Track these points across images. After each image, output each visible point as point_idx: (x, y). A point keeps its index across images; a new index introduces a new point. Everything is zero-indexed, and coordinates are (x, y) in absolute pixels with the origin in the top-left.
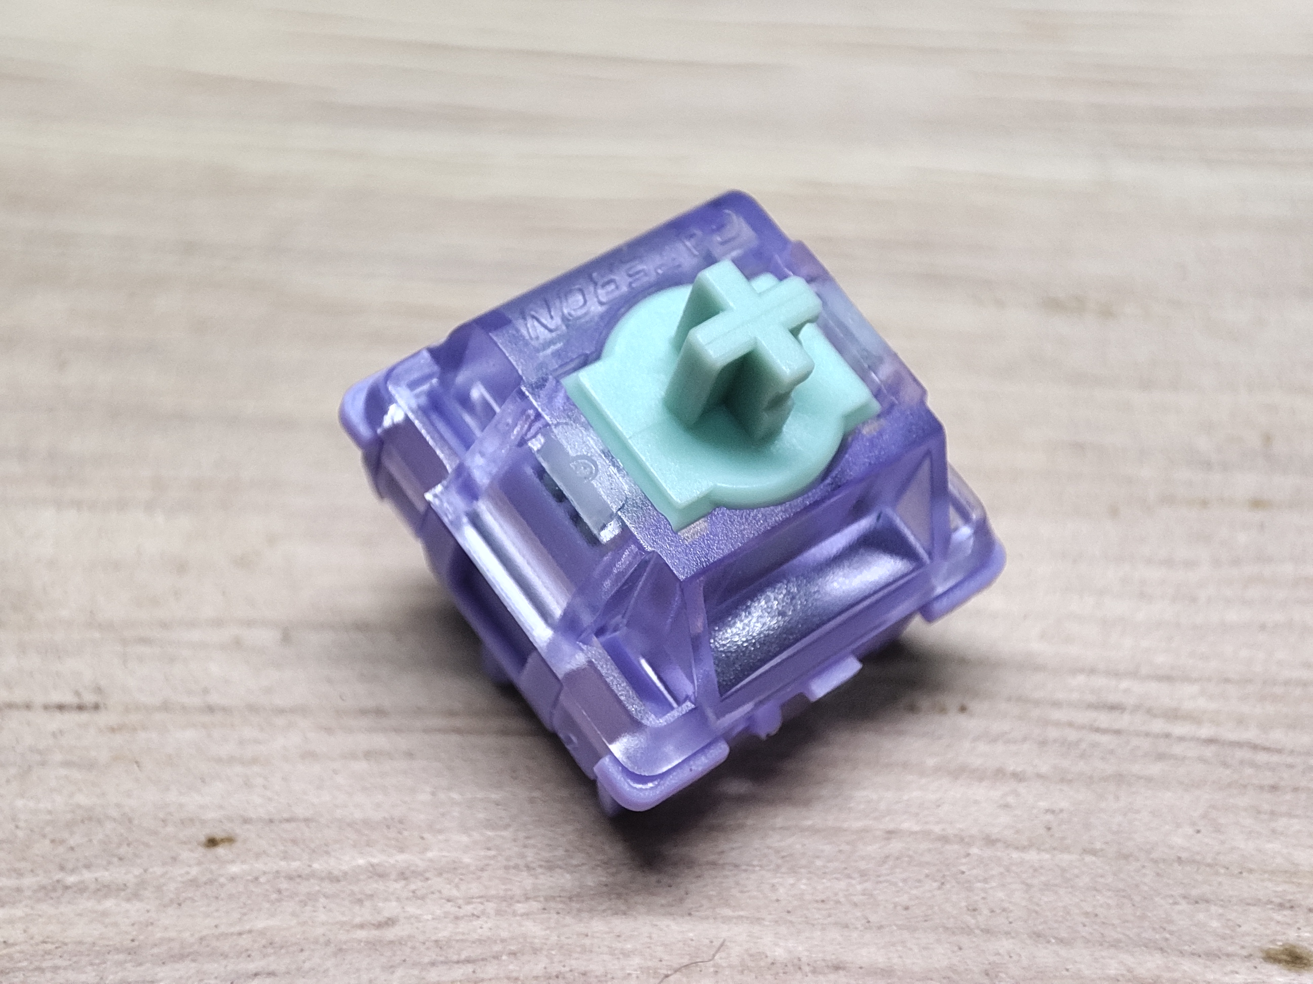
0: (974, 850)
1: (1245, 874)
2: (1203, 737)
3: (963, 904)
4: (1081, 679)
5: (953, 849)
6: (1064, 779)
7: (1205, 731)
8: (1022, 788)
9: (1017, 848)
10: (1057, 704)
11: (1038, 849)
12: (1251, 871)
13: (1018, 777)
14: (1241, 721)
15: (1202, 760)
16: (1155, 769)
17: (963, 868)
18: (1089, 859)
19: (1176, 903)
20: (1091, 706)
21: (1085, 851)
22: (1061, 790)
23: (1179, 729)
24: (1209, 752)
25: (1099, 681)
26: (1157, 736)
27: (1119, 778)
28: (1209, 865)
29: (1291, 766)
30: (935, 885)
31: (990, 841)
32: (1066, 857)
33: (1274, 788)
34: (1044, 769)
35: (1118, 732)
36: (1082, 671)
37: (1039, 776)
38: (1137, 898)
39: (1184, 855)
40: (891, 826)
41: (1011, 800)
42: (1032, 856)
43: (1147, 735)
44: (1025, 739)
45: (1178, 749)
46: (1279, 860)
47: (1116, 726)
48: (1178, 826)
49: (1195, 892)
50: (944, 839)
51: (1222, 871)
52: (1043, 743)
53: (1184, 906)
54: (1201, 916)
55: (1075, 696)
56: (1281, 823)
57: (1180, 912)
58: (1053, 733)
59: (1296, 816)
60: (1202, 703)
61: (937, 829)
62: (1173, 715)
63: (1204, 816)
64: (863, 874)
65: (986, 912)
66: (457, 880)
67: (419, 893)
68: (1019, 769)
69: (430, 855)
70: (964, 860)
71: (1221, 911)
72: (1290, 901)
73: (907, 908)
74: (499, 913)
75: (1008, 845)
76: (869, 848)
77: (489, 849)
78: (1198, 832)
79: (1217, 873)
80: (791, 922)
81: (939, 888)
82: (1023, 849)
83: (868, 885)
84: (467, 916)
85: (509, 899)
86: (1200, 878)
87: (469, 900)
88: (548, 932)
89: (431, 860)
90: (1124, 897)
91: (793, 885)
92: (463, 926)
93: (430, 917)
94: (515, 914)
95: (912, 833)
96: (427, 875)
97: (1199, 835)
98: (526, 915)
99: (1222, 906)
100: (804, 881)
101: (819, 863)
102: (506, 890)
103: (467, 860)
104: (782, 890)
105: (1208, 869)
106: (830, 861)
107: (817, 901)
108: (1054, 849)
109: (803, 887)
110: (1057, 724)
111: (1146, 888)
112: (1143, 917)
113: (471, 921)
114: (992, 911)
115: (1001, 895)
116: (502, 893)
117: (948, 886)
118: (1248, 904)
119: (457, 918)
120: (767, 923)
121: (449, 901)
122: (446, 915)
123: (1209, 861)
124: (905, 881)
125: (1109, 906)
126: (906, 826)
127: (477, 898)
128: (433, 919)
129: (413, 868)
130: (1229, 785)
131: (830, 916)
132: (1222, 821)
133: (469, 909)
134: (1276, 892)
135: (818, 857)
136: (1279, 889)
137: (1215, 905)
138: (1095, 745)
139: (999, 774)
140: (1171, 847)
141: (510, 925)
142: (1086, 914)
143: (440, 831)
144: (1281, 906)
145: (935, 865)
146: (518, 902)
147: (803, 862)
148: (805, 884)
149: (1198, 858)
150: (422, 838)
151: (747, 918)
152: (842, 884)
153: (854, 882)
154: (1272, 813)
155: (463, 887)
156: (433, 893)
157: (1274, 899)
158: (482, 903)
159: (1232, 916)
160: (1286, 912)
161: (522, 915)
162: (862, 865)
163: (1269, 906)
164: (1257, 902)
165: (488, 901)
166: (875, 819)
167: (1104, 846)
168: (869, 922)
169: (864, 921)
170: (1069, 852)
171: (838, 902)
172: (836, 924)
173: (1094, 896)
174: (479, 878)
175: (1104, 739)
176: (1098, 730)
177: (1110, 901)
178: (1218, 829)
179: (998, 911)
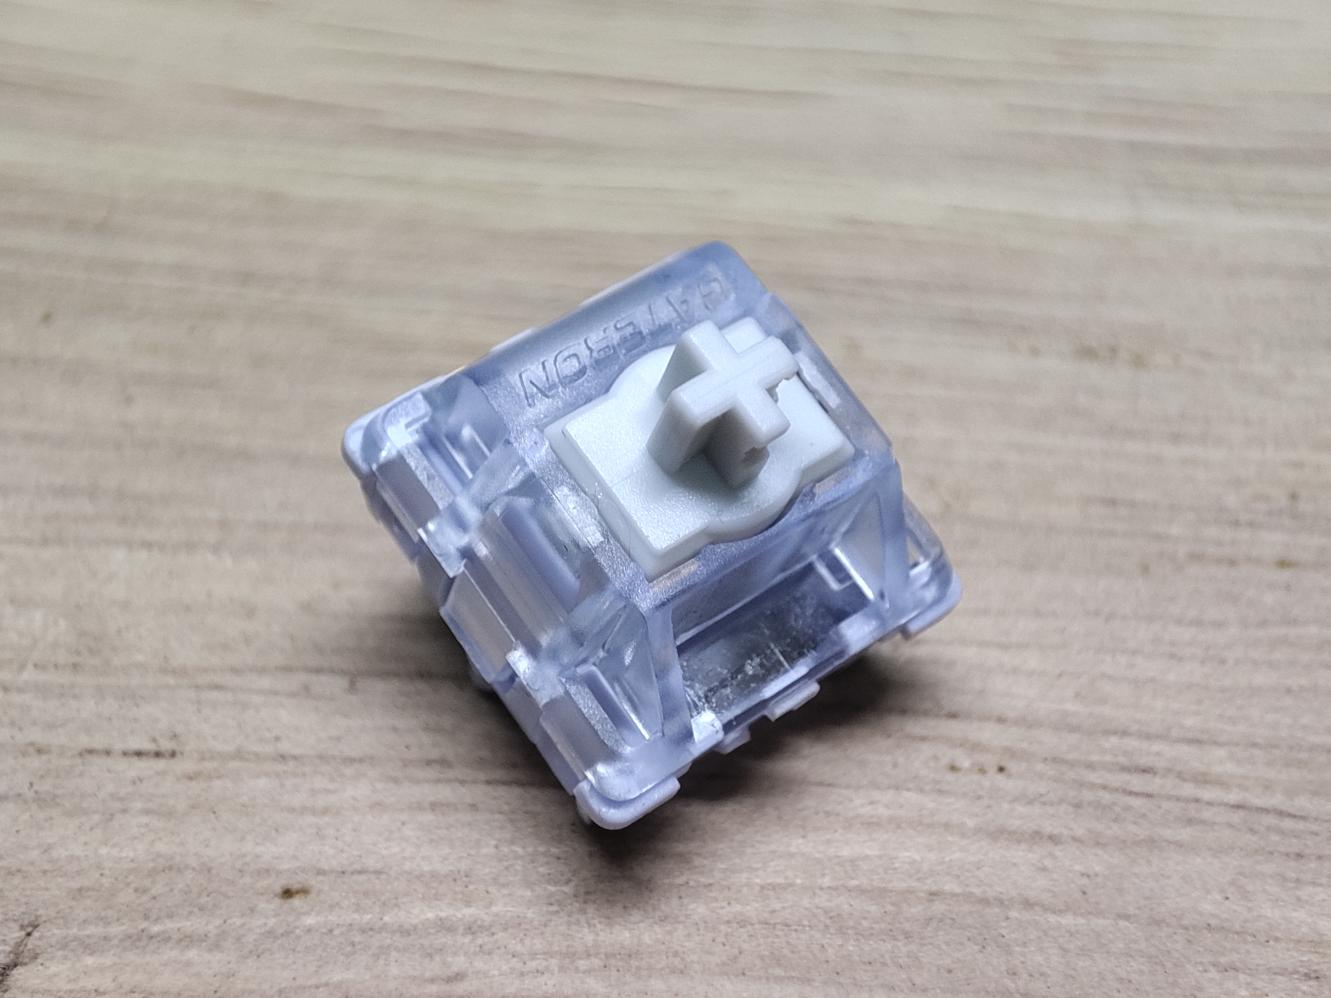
0: (1013, 914)
1: (1272, 943)
2: (1232, 802)
3: (1004, 968)
4: (1114, 740)
5: (993, 912)
6: (1098, 842)
7: (1233, 797)
8: (1058, 851)
9: (1054, 913)
10: (1091, 766)
11: (1075, 914)
12: (1277, 939)
13: (1054, 839)
14: (1268, 786)
15: (1230, 825)
16: (1186, 834)
17: (1003, 932)
18: (1123, 923)
19: (1206, 971)
20: (1124, 769)
21: (1119, 916)
22: (1096, 855)
23: (1208, 794)
24: (1237, 817)
25: (1132, 743)
26: (1187, 800)
27: (1151, 843)
28: (1237, 933)
29: (1316, 834)
30: (976, 948)
31: (1028, 904)
32: (1102, 922)
33: (1299, 856)
34: (1080, 832)
35: (1149, 796)
36: (1115, 733)
37: (1075, 839)
38: (1169, 965)
39: (1213, 922)
40: (934, 888)
41: (1048, 863)
42: (1068, 920)
43: (1178, 799)
44: (1061, 801)
45: (1207, 814)
46: (1304, 929)
47: (1149, 789)
48: (1208, 892)
49: (1223, 960)
50: (984, 901)
51: (1250, 939)
52: (1078, 806)
53: (1214, 974)
54: (1230, 985)
55: (1108, 758)
56: (1306, 892)
57: (1211, 980)
58: (1088, 795)
59: (1321, 885)
60: (1230, 768)
61: (977, 891)
62: (1203, 779)
63: (1233, 883)
64: (908, 936)
65: (1025, 976)
66: (521, 935)
67: (486, 948)
68: (1056, 832)
69: (495, 909)
70: (1004, 924)
71: (1249, 979)
72: (1315, 971)
73: (950, 971)
74: (562, 969)
75: (1046, 909)
76: (913, 910)
77: (551, 904)
78: (1227, 898)
79: (1245, 942)
80: (840, 984)
81: (981, 952)
82: (1061, 912)
83: (913, 947)
84: (531, 972)
85: (571, 955)
86: (1228, 945)
87: (533, 955)
88: (609, 990)
89: (497, 915)
90: (1156, 963)
91: (841, 946)
92: (528, 982)
93: (496, 973)
94: (577, 970)
95: (954, 895)
96: (493, 930)
97: (1227, 902)
98: (589, 971)
99: (1250, 975)
100: (852, 942)
101: (865, 924)
102: (568, 946)
103: (530, 914)
104: (830, 951)
105: (1236, 937)
106: (876, 922)
107: (864, 963)
108: (1090, 913)
109: (851, 948)
110: (1093, 786)
111: (1177, 955)
112: (1175, 984)
113: (536, 977)
114: (1031, 976)
115: (1039, 959)
116: (564, 950)
117: (989, 949)
118: (1276, 974)
119: (522, 974)
120: (817, 984)
121: (514, 956)
122: (513, 970)
123: (1237, 927)
124: (947, 943)
125: (1142, 972)
126: (947, 888)
127: (541, 954)
128: (500, 975)
129: (479, 922)
130: (1256, 851)
131: (877, 977)
132: (1250, 888)
133: (533, 965)
134: (1302, 961)
135: (865, 918)
136: (1305, 959)
137: (1244, 973)
138: (1127, 808)
139: (1037, 837)
140: (1201, 914)
141: (573, 982)
142: (1121, 980)
143: (504, 885)
144: (1307, 976)
145: (976, 928)
146: (580, 959)
147: (851, 923)
148: (853, 946)
149: (1226, 925)
150: (487, 892)
151: (798, 979)
152: (889, 946)
153: (899, 944)
154: (1298, 880)
155: (527, 942)
156: (499, 948)
157: (1301, 969)
158: (546, 960)
159: (1260, 984)
160: (1312, 983)
161: (584, 972)
162: (907, 926)
163: (1295, 976)
164: (1283, 972)
165: (551, 957)
166: (919, 879)
167: (1137, 912)
168: (914, 985)
169: (910, 984)
170: (1104, 917)
171: (884, 964)
172: (883, 986)
173: (1128, 962)
174: (542, 934)
175: (1136, 802)
176: (1131, 793)
177: (1143, 968)
178: (1245, 895)
179: (1037, 976)
